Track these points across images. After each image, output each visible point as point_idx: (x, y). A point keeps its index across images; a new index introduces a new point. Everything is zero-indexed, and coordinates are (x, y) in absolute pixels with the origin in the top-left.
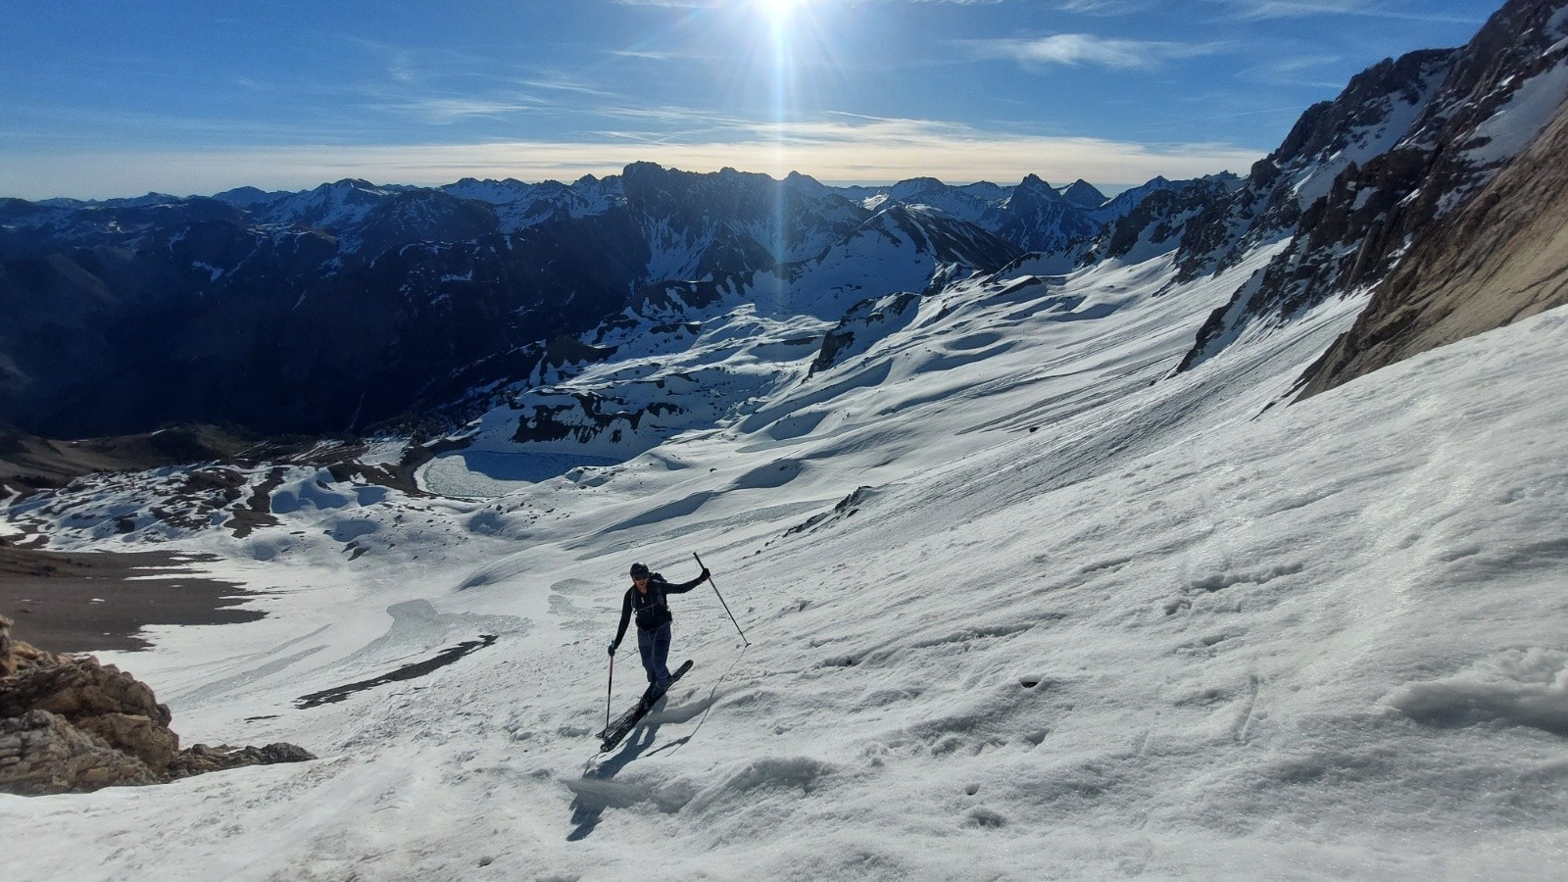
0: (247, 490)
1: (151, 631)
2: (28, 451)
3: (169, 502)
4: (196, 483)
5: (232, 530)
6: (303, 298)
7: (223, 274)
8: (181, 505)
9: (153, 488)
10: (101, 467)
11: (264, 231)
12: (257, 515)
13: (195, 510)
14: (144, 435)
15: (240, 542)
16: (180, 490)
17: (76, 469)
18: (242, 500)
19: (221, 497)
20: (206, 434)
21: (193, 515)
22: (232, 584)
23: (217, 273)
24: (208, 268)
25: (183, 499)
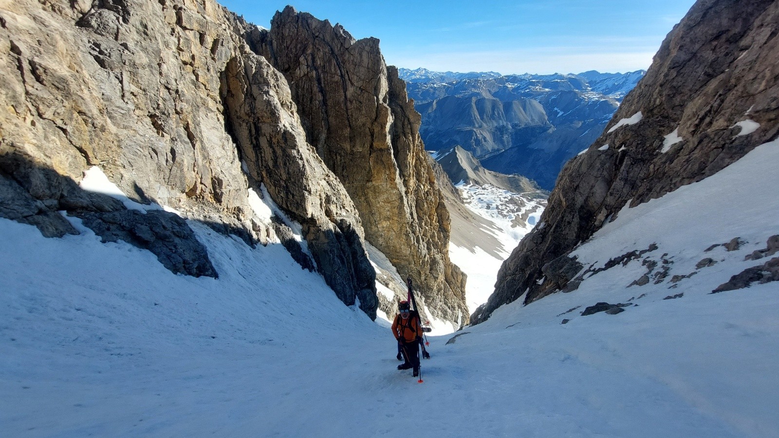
0: (523, 210)
1: (477, 249)
2: (479, 171)
3: (502, 205)
4: (512, 201)
5: (511, 224)
6: (587, 132)
7: (563, 114)
8: (504, 207)
9: (500, 198)
10: (493, 183)
11: (587, 97)
12: (521, 221)
13: (506, 211)
14: (507, 176)
15: (511, 229)
16: (506, 202)
17: (486, 181)
18: (520, 213)
19: (515, 210)
20: (524, 182)
21: (505, 212)
22: (501, 244)
23: (561, 114)
24: (558, 111)
25: (506, 205)
